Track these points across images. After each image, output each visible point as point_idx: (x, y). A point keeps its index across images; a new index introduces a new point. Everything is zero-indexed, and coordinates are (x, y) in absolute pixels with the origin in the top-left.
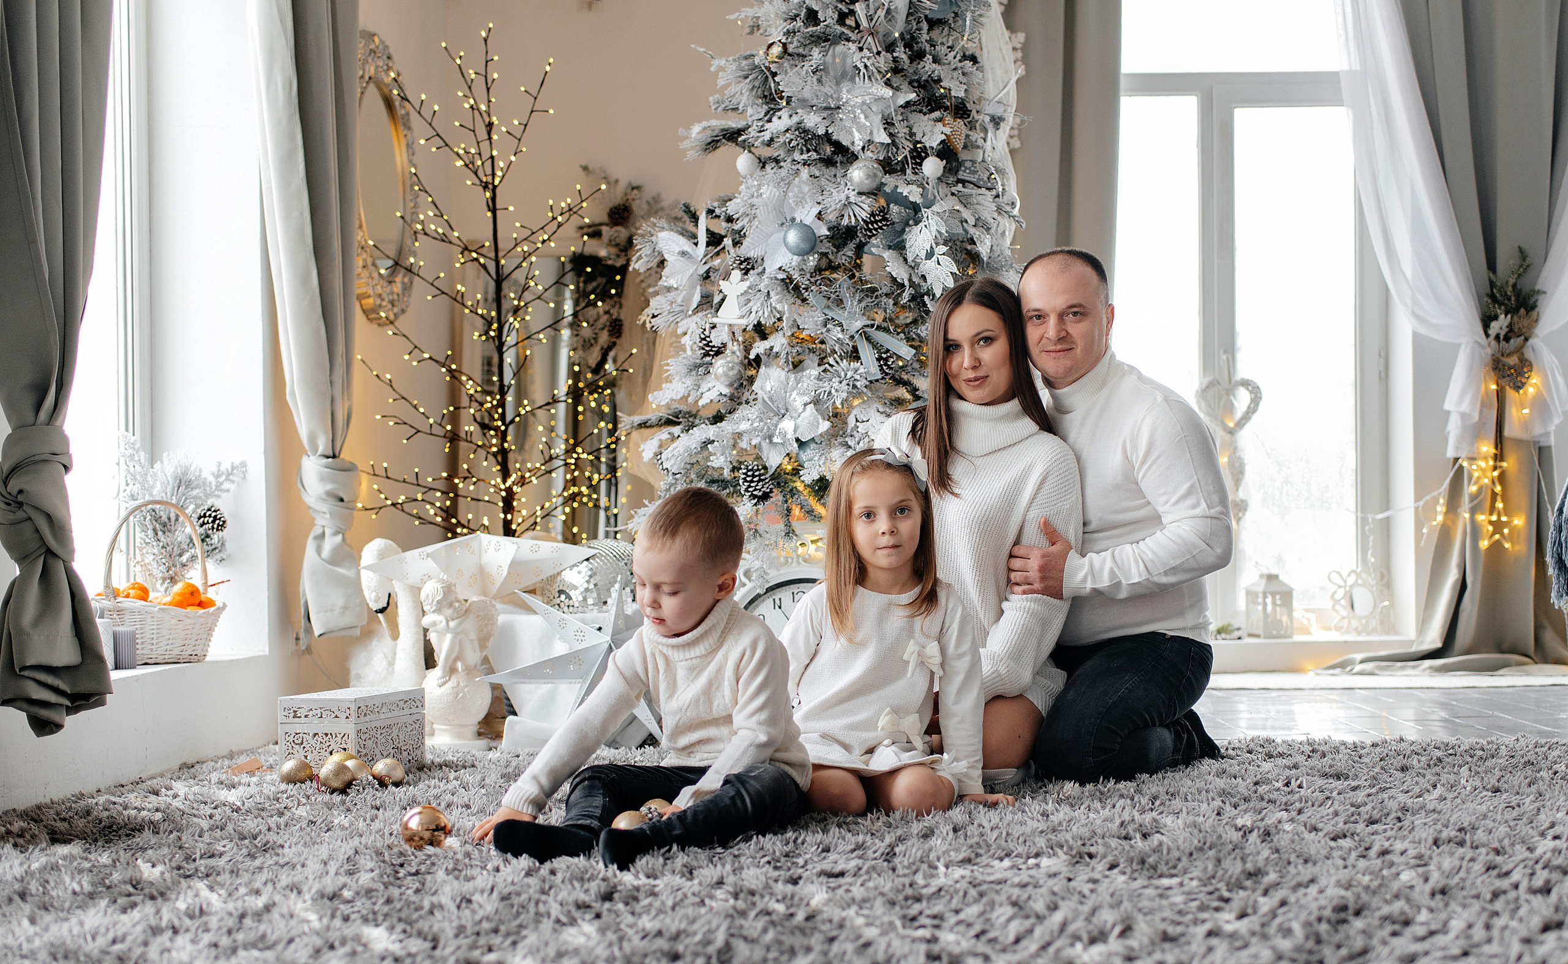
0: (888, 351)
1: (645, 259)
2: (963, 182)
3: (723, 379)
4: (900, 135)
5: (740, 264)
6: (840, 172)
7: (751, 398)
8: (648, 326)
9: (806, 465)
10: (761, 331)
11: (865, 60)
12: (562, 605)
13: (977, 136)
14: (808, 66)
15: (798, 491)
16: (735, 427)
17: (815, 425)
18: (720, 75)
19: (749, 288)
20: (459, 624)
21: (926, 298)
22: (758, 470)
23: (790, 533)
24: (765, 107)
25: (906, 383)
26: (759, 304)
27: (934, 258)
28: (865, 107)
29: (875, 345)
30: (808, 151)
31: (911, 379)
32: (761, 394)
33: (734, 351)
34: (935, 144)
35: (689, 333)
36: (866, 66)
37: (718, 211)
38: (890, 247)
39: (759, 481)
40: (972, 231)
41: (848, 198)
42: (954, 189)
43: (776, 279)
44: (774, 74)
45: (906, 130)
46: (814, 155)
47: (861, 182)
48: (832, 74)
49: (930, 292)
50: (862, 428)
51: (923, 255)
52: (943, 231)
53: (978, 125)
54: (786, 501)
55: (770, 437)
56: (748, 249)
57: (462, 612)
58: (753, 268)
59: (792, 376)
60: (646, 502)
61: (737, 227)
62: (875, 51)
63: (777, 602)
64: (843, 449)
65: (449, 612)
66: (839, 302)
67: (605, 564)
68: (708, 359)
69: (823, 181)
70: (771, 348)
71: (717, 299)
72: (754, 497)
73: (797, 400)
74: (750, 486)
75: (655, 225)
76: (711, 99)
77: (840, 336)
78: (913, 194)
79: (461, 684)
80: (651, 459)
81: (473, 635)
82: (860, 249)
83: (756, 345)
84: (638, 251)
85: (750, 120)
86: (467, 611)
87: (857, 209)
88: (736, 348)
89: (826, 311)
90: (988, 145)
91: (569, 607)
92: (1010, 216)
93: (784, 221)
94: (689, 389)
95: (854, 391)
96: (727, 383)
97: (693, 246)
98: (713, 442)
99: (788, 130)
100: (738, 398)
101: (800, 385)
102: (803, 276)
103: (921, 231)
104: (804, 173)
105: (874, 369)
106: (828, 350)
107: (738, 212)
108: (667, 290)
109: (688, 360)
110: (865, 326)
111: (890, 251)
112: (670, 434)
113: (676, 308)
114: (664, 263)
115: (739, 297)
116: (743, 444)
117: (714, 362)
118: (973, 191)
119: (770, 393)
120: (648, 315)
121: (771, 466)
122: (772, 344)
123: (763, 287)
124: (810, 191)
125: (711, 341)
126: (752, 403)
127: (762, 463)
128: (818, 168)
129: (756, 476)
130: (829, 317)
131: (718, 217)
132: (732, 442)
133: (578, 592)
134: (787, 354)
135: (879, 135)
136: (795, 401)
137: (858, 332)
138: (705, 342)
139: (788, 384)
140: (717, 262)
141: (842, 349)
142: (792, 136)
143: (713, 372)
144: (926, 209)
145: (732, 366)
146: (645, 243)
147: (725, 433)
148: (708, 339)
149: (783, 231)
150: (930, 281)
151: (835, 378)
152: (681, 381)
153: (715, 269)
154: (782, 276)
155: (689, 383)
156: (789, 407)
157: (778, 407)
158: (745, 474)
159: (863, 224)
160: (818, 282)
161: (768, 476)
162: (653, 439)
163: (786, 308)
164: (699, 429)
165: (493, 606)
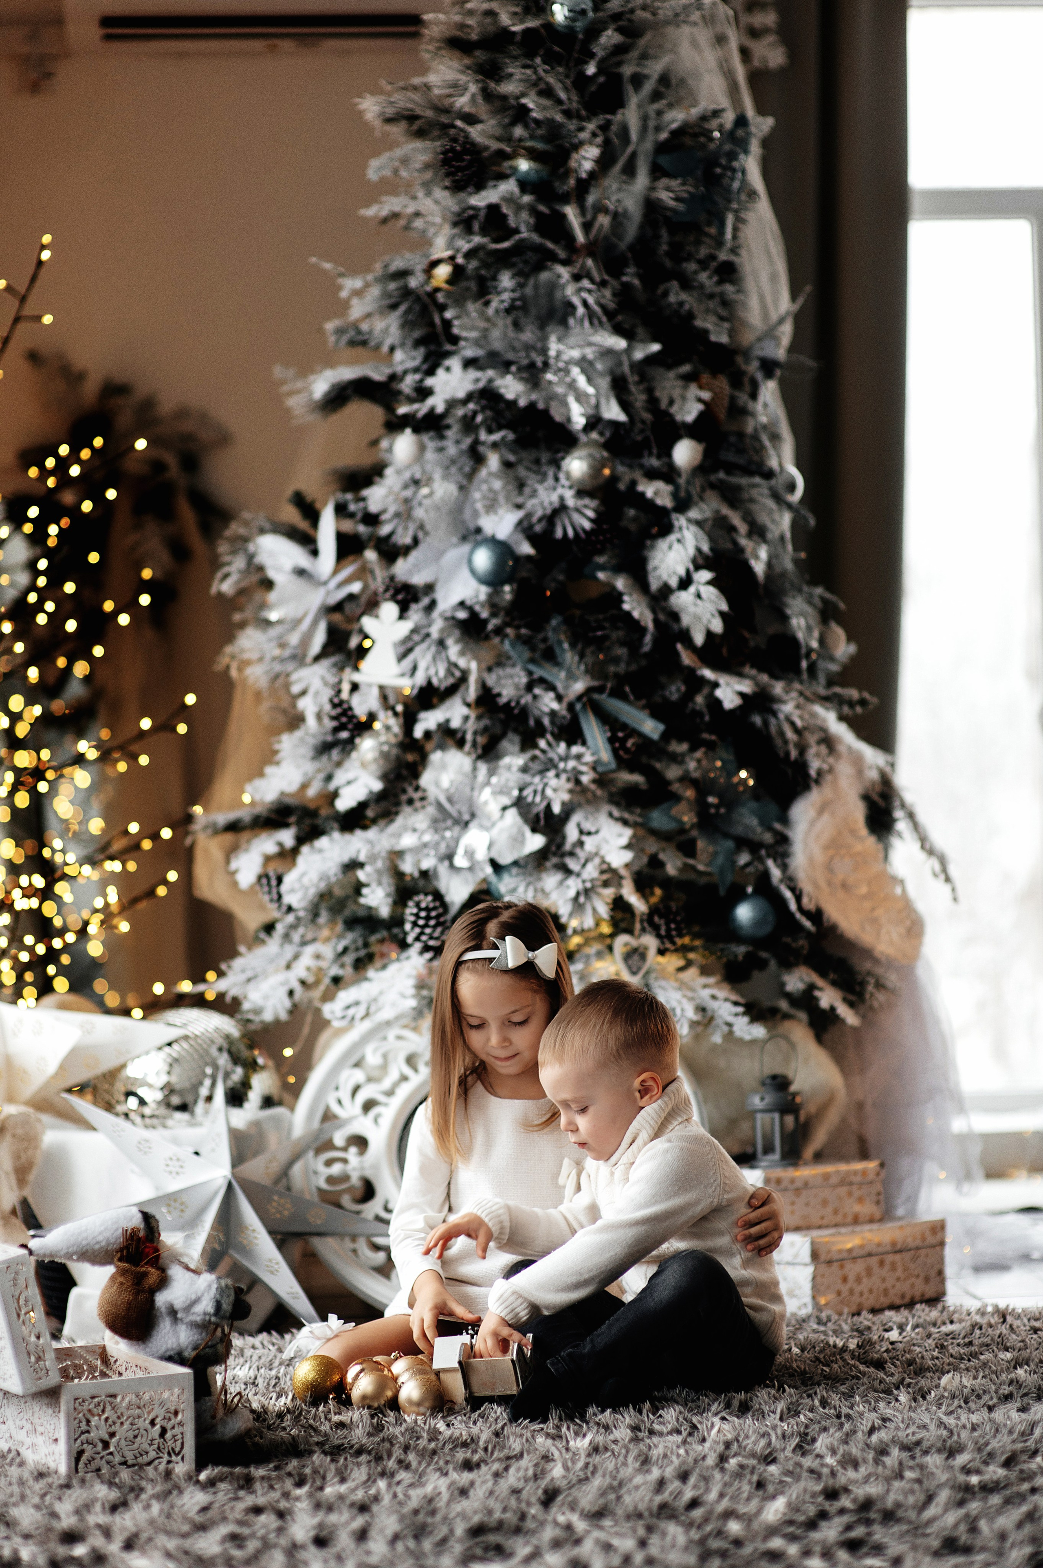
0: (624, 727)
1: (234, 577)
2: (728, 467)
3: (374, 767)
4: (639, 405)
6: (545, 457)
7: (416, 796)
8: (234, 673)
10: (428, 696)
11: (585, 295)
12: (132, 1115)
13: (743, 398)
14: (496, 303)
16: (393, 841)
17: (519, 840)
18: (355, 301)
19: (412, 631)
21: (679, 646)
22: (435, 908)
24: (422, 350)
25: (648, 771)
26: (429, 656)
27: (692, 589)
28: (585, 365)
29: (606, 719)
30: (500, 428)
31: (658, 765)
32: (433, 792)
33: (388, 724)
34: (689, 418)
35: (311, 691)
36: (585, 303)
37: (352, 507)
38: (623, 570)
39: (435, 927)
40: (743, 542)
41: (562, 498)
42: (713, 478)
43: (453, 618)
44: (442, 308)
45: (643, 397)
46: (511, 436)
47: (583, 478)
48: (533, 311)
49: (685, 636)
50: (590, 844)
51: (674, 582)
52: (706, 548)
53: (746, 381)
55: (449, 857)
56: (406, 571)
58: (416, 600)
59: (483, 768)
60: (242, 949)
61: (385, 530)
62: (597, 278)
66: (550, 654)
67: (196, 1050)
68: (344, 735)
69: (522, 472)
70: (448, 721)
71: (356, 644)
72: (426, 948)
73: (490, 801)
74: (422, 933)
76: (330, 326)
77: (555, 706)
78: (657, 492)
80: (252, 887)
81: (8, 1165)
82: (576, 568)
83: (423, 715)
84: (224, 564)
85: (399, 369)
86: (2, 1128)
87: (576, 517)
88: (392, 721)
89: (531, 667)
90: (759, 407)
91: (143, 1116)
92: (790, 506)
93: (464, 532)
94: (310, 775)
95: (578, 788)
96: (379, 773)
97: (311, 558)
98: (361, 865)
99: (470, 397)
100: (396, 796)
101: (494, 780)
102: (494, 615)
103: (670, 547)
104: (493, 461)
105: (606, 755)
106: (532, 723)
107: (384, 511)
108: (268, 623)
109: (314, 736)
110: (589, 691)
111: (624, 575)
112: (280, 845)
113: (287, 653)
114: (268, 584)
115: (396, 645)
116: (408, 867)
117: (357, 740)
118: (744, 481)
119: (447, 790)
120: (233, 657)
121: (452, 903)
122: (448, 715)
123: (435, 631)
124: (504, 487)
125: (350, 709)
126: (418, 804)
127: (438, 896)
128: (514, 452)
129: (431, 918)
130: (536, 676)
131: (352, 515)
132: (388, 863)
133: (159, 1096)
134: (475, 733)
135: (609, 410)
136: (486, 803)
137: (579, 698)
138: (338, 711)
139: (475, 777)
140: (356, 587)
141: (552, 722)
142: (477, 408)
143: (354, 755)
144: (678, 515)
145: (386, 748)
146: (234, 552)
147: (377, 849)
148: (345, 706)
149: (466, 548)
150: (686, 620)
151: (548, 770)
152: (298, 766)
153: (351, 597)
154: (462, 615)
155: (309, 767)
156: (478, 813)
157: (460, 813)
158: (417, 916)
159: (582, 535)
160: (516, 623)
161: (449, 917)
162: (247, 850)
163: (474, 666)
164: (332, 840)
165: (39, 1121)
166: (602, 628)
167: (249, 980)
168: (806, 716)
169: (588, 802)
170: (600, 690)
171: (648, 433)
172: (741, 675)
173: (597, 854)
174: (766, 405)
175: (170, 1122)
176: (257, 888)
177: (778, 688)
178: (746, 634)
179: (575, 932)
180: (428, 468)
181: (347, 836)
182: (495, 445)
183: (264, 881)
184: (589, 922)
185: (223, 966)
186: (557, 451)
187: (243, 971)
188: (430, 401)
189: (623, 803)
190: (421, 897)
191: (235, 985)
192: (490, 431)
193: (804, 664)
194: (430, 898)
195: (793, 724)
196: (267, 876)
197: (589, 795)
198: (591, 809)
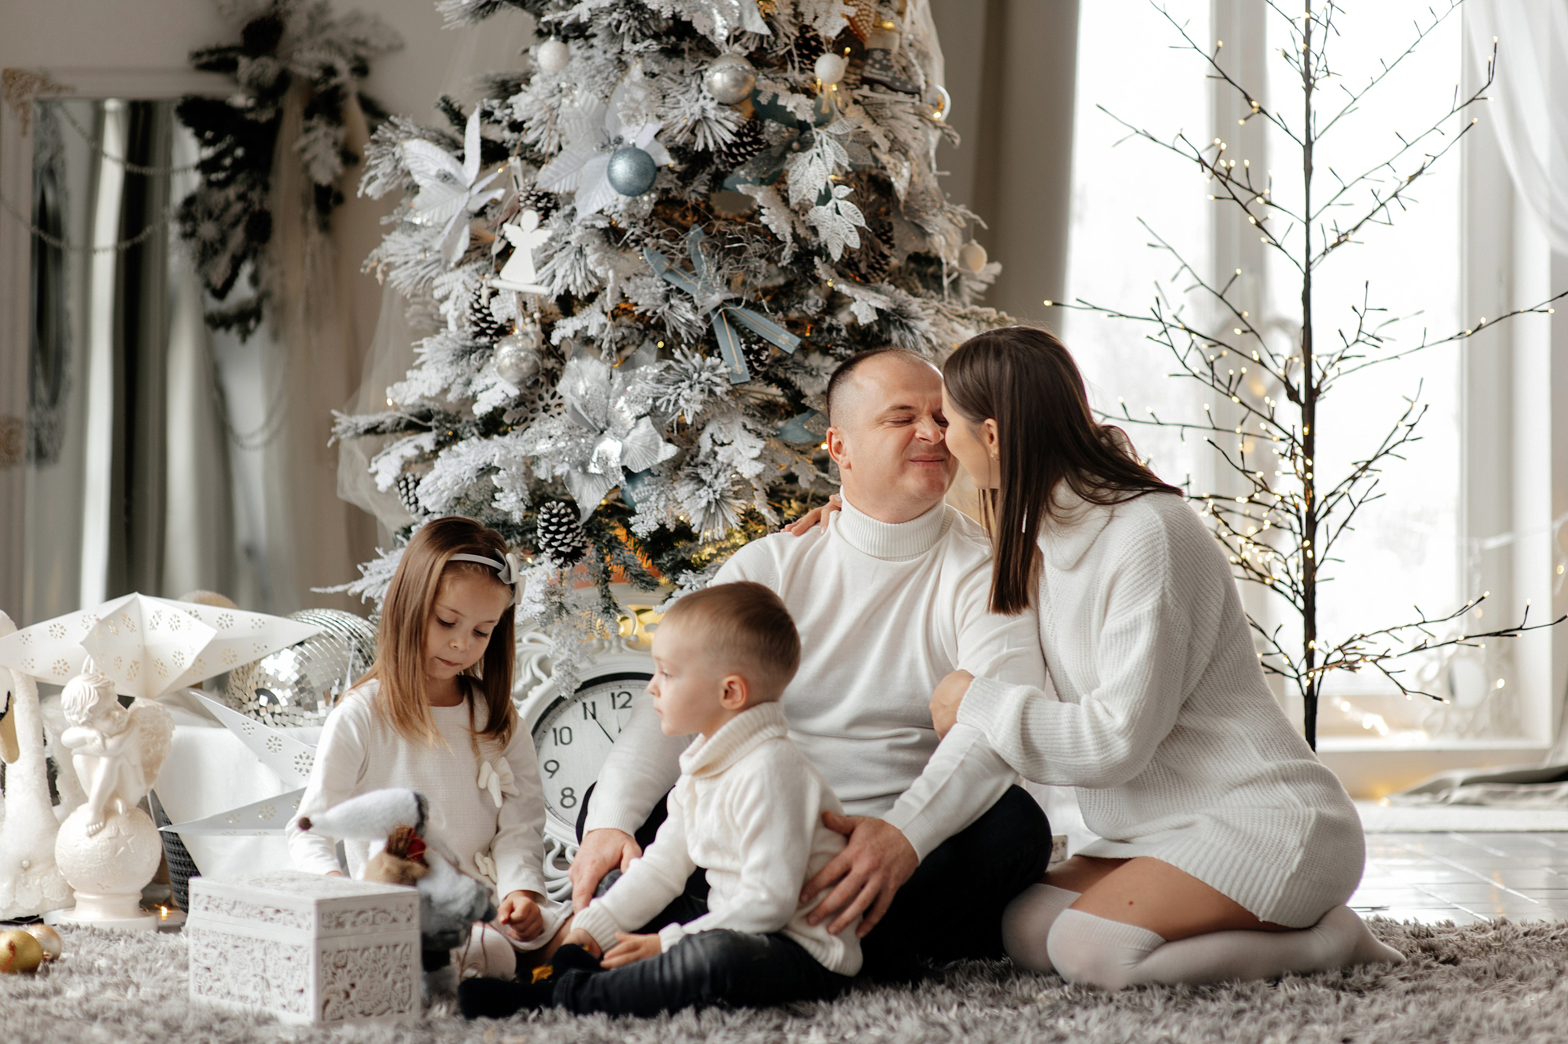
0: (760, 339)
1: (381, 180)
2: (872, 83)
3: (511, 373)
4: (782, 18)
5: (538, 201)
6: (689, 67)
7: (554, 403)
8: (379, 276)
9: (638, 509)
10: (567, 304)
12: (263, 713)
13: (889, 14)
15: (620, 543)
16: (529, 447)
17: (651, 449)
19: (552, 239)
20: (120, 744)
22: (566, 515)
23: (610, 607)
25: (784, 384)
26: (567, 265)
27: (831, 204)
29: (741, 331)
30: (645, 37)
31: (793, 378)
32: (569, 399)
33: (526, 331)
34: (833, 34)
35: (453, 297)
37: (498, 114)
38: (762, 182)
39: (567, 532)
40: (885, 158)
41: (703, 110)
42: (856, 94)
43: (593, 226)
45: (789, 11)
46: (655, 46)
47: (726, 91)
49: (822, 252)
50: (723, 454)
51: (813, 197)
52: (845, 164)
54: (603, 560)
55: (584, 465)
56: (548, 179)
57: (124, 725)
58: (556, 207)
59: (618, 377)
60: (380, 551)
61: (529, 138)
63: (590, 707)
64: (692, 486)
65: (106, 725)
66: (687, 265)
67: (327, 649)
68: (484, 340)
69: (665, 83)
70: (586, 328)
71: (497, 248)
72: (558, 554)
73: (625, 410)
74: (553, 539)
75: (395, 126)
77: (691, 316)
78: (798, 106)
79: (123, 833)
80: (390, 488)
81: (135, 758)
82: (717, 180)
83: (560, 323)
84: (370, 168)
86: (130, 722)
87: (717, 128)
88: (530, 328)
89: (669, 278)
90: (907, 26)
91: (273, 714)
92: (936, 125)
93: (606, 142)
94: (450, 380)
95: (711, 400)
96: (516, 380)
97: (459, 164)
98: (497, 470)
99: (614, 7)
100: (533, 402)
101: (629, 388)
102: (633, 224)
103: (810, 162)
104: (636, 70)
105: (740, 367)
106: (669, 333)
107: (531, 119)
108: (414, 227)
109: (453, 341)
110: (727, 301)
111: (764, 187)
112: (420, 448)
113: (430, 257)
114: (415, 189)
115: (534, 253)
116: (541, 473)
117: (495, 346)
118: (886, 97)
119: (583, 397)
120: (379, 261)
121: (586, 509)
122: (585, 323)
123: (573, 238)
124: (646, 97)
125: (490, 315)
126: (554, 411)
127: (572, 504)
128: (657, 62)
129: (564, 524)
130: (674, 287)
131: (499, 122)
132: (523, 469)
133: (289, 693)
134: (611, 341)
135: (754, 23)
136: (621, 411)
137: (716, 309)
138: (479, 315)
139: (612, 385)
140: (499, 194)
141: (690, 334)
142: (622, 17)
143: (492, 360)
144: (817, 130)
145: (522, 354)
146: (383, 156)
147: (512, 455)
148: (485, 311)
149: (606, 157)
150: (824, 235)
151: (683, 381)
152: (438, 370)
153: (495, 203)
154: (602, 224)
155: (449, 372)
156: (612, 420)
157: (595, 419)
158: (548, 521)
159: (724, 148)
160: (656, 233)
161: (580, 524)
162: (389, 453)
163: (611, 274)
164: (468, 446)
165: (168, 715)
166: (739, 240)
167: (384, 582)
168: (942, 333)
169: (722, 413)
170: (738, 301)
171: (792, 47)
172: (878, 291)
173: (729, 465)
174: (913, 23)
175: (300, 721)
176: (397, 490)
177: (915, 305)
178: (886, 252)
179: (706, 543)
180: (573, 75)
181: (485, 441)
182: (639, 55)
183: (402, 484)
184: (720, 532)
185: (360, 568)
186: (702, 64)
187: (380, 573)
188: (576, 9)
189: (758, 415)
190: (554, 503)
191: (371, 585)
192: (634, 42)
193: (946, 282)
194: (562, 504)
195: (929, 340)
196: (406, 479)
197: (724, 406)
198: (725, 421)
